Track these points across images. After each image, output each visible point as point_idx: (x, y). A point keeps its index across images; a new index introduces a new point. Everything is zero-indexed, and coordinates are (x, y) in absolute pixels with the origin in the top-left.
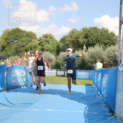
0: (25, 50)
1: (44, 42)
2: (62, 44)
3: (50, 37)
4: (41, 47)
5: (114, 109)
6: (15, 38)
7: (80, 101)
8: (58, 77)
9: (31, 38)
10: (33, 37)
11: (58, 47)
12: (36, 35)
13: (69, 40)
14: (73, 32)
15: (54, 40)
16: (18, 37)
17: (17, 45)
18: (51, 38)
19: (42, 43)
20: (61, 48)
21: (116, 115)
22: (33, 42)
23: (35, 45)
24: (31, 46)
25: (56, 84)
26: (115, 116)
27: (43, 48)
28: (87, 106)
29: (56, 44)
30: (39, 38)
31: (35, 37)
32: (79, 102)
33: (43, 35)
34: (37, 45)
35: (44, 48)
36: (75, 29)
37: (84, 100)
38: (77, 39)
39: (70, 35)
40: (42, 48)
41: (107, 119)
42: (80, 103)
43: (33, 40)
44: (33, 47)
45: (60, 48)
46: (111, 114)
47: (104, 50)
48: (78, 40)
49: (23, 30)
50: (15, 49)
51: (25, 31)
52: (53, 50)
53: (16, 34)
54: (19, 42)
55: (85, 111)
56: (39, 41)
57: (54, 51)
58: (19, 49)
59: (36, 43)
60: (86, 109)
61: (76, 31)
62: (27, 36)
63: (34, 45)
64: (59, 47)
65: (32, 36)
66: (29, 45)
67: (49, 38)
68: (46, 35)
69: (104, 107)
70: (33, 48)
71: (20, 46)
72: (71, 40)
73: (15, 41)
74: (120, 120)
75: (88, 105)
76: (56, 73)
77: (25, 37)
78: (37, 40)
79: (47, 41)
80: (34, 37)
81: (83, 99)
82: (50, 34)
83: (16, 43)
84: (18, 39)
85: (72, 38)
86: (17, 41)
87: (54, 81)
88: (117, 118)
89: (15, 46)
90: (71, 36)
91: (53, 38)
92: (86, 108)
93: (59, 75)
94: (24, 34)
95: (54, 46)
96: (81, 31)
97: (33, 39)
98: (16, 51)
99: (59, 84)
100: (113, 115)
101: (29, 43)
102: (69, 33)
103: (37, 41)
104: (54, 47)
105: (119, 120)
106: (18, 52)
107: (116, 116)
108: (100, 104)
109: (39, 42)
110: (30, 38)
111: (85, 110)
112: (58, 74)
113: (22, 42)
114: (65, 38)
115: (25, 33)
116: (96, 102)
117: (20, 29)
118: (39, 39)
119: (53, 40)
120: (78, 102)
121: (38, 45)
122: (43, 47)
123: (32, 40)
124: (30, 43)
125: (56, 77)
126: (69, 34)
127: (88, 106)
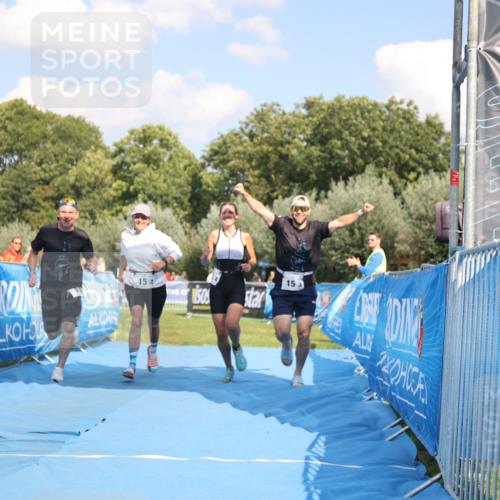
0: (53, 199)
1: (134, 163)
2: (215, 171)
3: (161, 140)
4: (124, 184)
5: (436, 450)
6: (8, 144)
7: (286, 414)
8: (196, 315)
9: (78, 147)
10: (85, 142)
11: (196, 182)
12: (100, 130)
13: (244, 153)
14: (261, 117)
15: (180, 154)
16: (22, 141)
17: (19, 176)
18: (164, 144)
19: (125, 168)
20: (209, 186)
21: (443, 473)
22: (90, 165)
23: (96, 178)
24: (76, 180)
25: (186, 344)
26: (438, 476)
27: (132, 188)
28: (318, 436)
29: (185, 168)
30: (115, 145)
31: (97, 138)
32: (282, 421)
33: (132, 132)
34: (106, 176)
35: (135, 189)
36: (273, 104)
37: (303, 414)
38: (280, 148)
39: (247, 131)
40: (128, 188)
41: (405, 493)
42: (287, 425)
43: (88, 153)
44: (89, 184)
45: (204, 187)
46: (422, 469)
47: (396, 194)
48: (284, 151)
49: (44, 111)
50: (7, 193)
51: (54, 116)
52: (176, 198)
53: (14, 130)
54: (24, 163)
55: (307, 458)
56: (114, 156)
57: (181, 204)
58: (29, 193)
59: (101, 165)
60: (313, 450)
61: (274, 111)
62: (60, 138)
63: (93, 174)
64: (200, 185)
65: (83, 134)
66: (71, 177)
67: (156, 142)
68: (144, 131)
69: (391, 440)
70: (87, 188)
71: (32, 181)
72: (251, 149)
73: (7, 161)
74: (458, 495)
75: (323, 434)
76: (190, 296)
77: (53, 143)
78: (107, 156)
79: (149, 156)
80: (93, 139)
81: (303, 409)
82: (161, 129)
83: (14, 166)
84: (20, 152)
85: (255, 145)
86: (16, 158)
87: (179, 332)
88: (448, 487)
89: (8, 182)
90: (252, 136)
91: (176, 144)
92: (312, 445)
93: (200, 304)
94: (49, 128)
95: (178, 180)
96: (297, 111)
97: (86, 149)
98: (13, 203)
99: (199, 344)
100: (429, 475)
101: (69, 166)
102: (244, 120)
103: (104, 160)
104: (180, 186)
105: (454, 495)
106: (25, 206)
107: (441, 478)
108: (375, 429)
109: (114, 163)
110: (73, 144)
111: (309, 454)
112: (195, 301)
113: (40, 164)
114: (225, 143)
115: (51, 124)
116: (358, 419)
117: (30, 107)
118: (113, 149)
119: (172, 152)
120: (277, 422)
121: (110, 177)
122: (132, 184)
123: (85, 155)
124: (74, 168)
125: (190, 315)
126: (247, 124)
127: (323, 438)
